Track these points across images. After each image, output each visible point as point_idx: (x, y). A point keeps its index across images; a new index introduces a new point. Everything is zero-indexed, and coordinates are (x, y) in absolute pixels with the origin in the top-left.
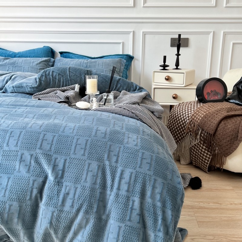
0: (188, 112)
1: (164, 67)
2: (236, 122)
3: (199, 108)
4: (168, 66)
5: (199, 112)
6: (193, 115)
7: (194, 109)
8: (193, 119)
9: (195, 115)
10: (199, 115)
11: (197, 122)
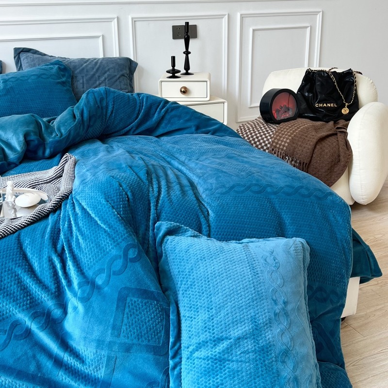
6: (273, 141)
8: (275, 147)
9: (276, 141)
11: (282, 149)
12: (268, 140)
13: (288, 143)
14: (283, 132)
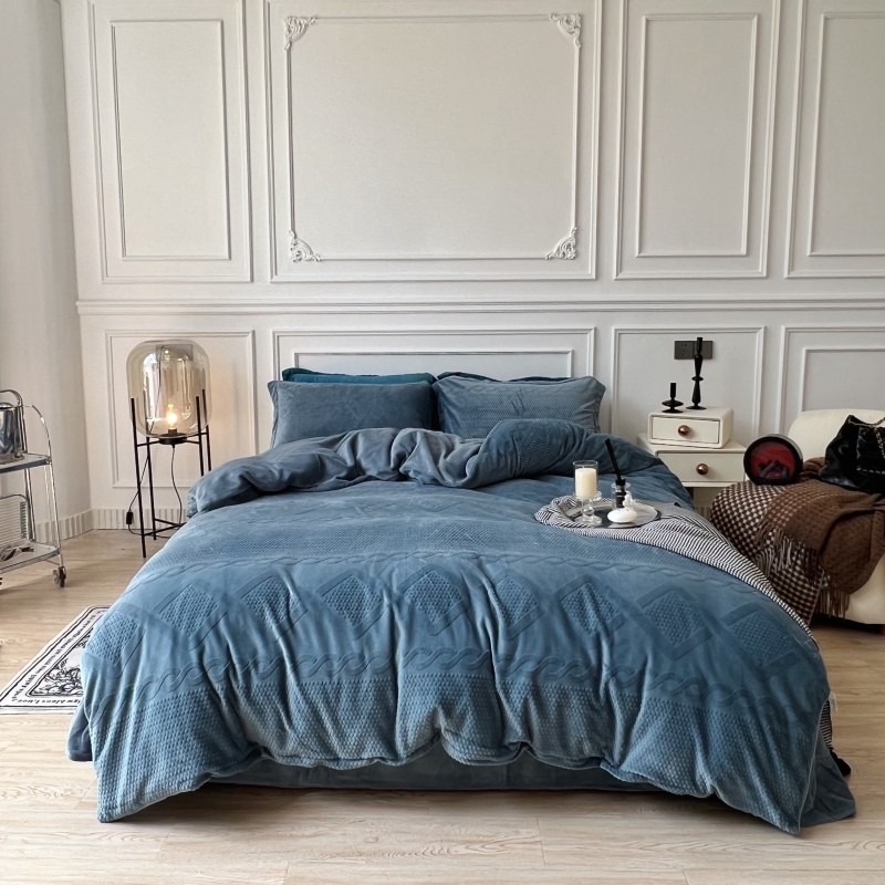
0: (756, 507)
1: (673, 406)
2: (863, 526)
3: (778, 498)
4: (680, 404)
5: (782, 507)
6: (769, 512)
7: (767, 499)
8: (771, 520)
9: (774, 512)
10: (783, 514)
11: (780, 526)
13: (790, 518)
14: (787, 501)
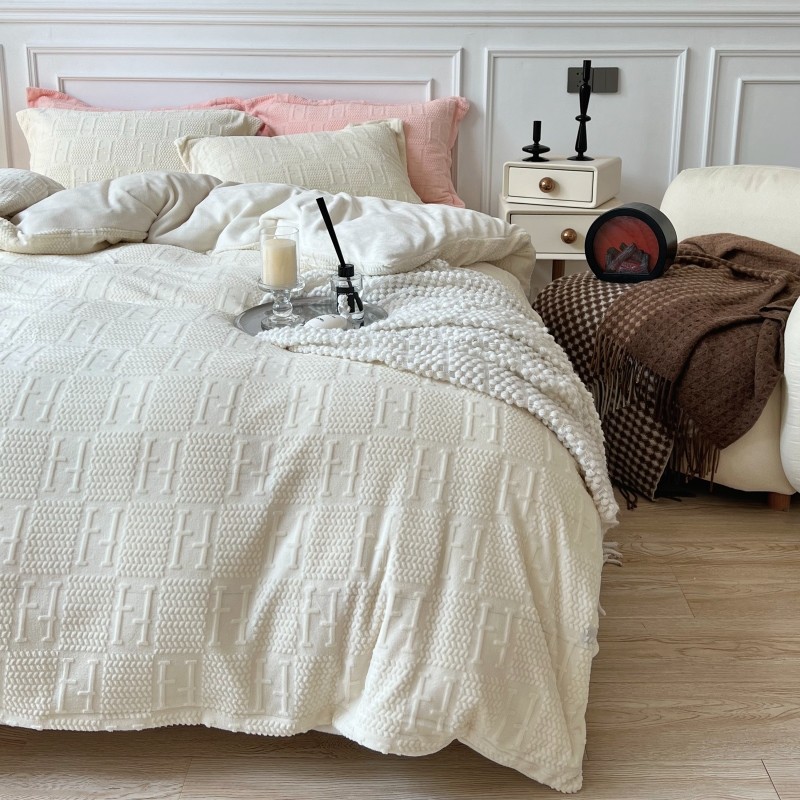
0: (590, 312)
5: (626, 313)
6: (608, 319)
9: (614, 319)
10: (626, 322)
11: (622, 341)
12: (599, 315)
13: (636, 329)
14: (635, 302)
